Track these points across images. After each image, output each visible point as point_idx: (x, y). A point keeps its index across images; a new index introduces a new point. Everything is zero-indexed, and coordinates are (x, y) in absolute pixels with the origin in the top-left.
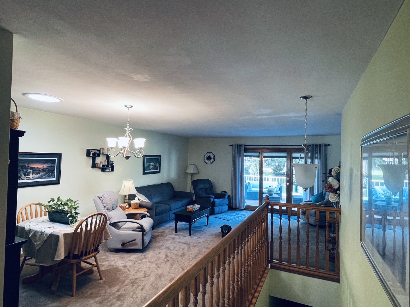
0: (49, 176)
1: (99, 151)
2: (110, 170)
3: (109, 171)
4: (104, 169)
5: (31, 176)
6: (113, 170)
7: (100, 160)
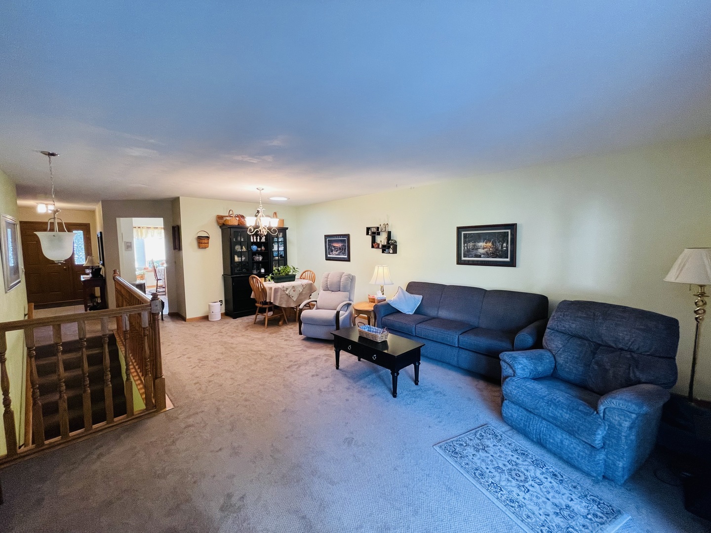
0: (344, 254)
1: (378, 228)
2: (391, 251)
3: (389, 253)
4: (385, 249)
5: (334, 253)
6: (395, 252)
7: (382, 239)
